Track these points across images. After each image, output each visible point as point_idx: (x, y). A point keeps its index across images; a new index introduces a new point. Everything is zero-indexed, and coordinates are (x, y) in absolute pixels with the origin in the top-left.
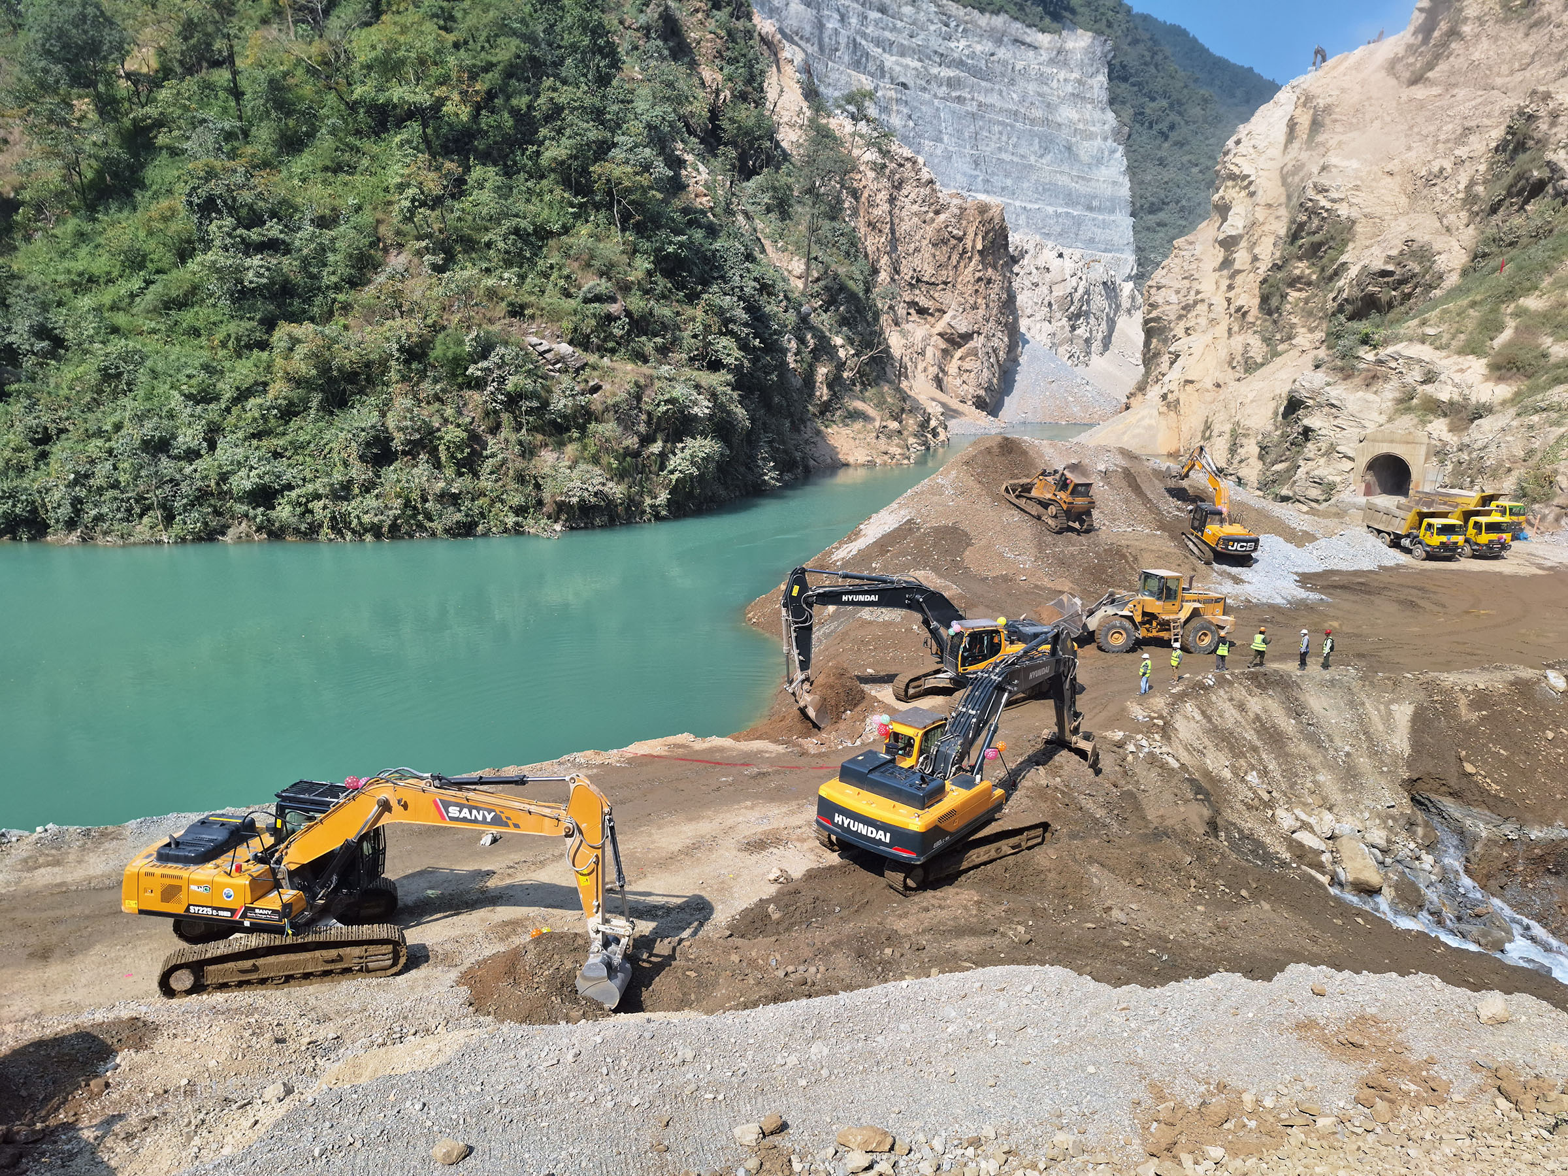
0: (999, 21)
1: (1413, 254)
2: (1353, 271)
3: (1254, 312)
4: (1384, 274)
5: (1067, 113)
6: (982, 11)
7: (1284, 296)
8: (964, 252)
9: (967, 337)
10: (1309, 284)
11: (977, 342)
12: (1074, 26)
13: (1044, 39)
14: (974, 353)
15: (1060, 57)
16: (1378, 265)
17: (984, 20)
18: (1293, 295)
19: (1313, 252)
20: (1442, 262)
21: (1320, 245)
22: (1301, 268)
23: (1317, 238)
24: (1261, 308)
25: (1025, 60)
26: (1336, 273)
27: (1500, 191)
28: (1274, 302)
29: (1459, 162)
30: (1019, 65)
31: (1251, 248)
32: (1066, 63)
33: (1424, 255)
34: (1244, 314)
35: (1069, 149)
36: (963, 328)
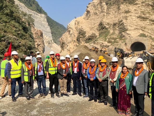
0: (34, 12)
1: (93, 34)
2: (87, 36)
3: (76, 41)
4: (91, 36)
5: (43, 22)
6: (32, 10)
7: (80, 39)
8: (38, 35)
9: (40, 45)
10: (82, 37)
11: (41, 45)
12: (42, 14)
13: (39, 14)
14: (41, 47)
15: (41, 16)
16: (90, 35)
17: (33, 11)
18: (81, 39)
19: (82, 35)
20: (96, 35)
21: (83, 34)
22: (81, 36)
23: (82, 33)
24: (77, 40)
25: (38, 16)
26: (85, 36)
27: (100, 28)
28: (78, 39)
29: (95, 26)
30: (37, 17)
31: (74, 35)
32: (42, 17)
33: (94, 34)
34: (75, 41)
35: (44, 26)
36: (39, 44)
